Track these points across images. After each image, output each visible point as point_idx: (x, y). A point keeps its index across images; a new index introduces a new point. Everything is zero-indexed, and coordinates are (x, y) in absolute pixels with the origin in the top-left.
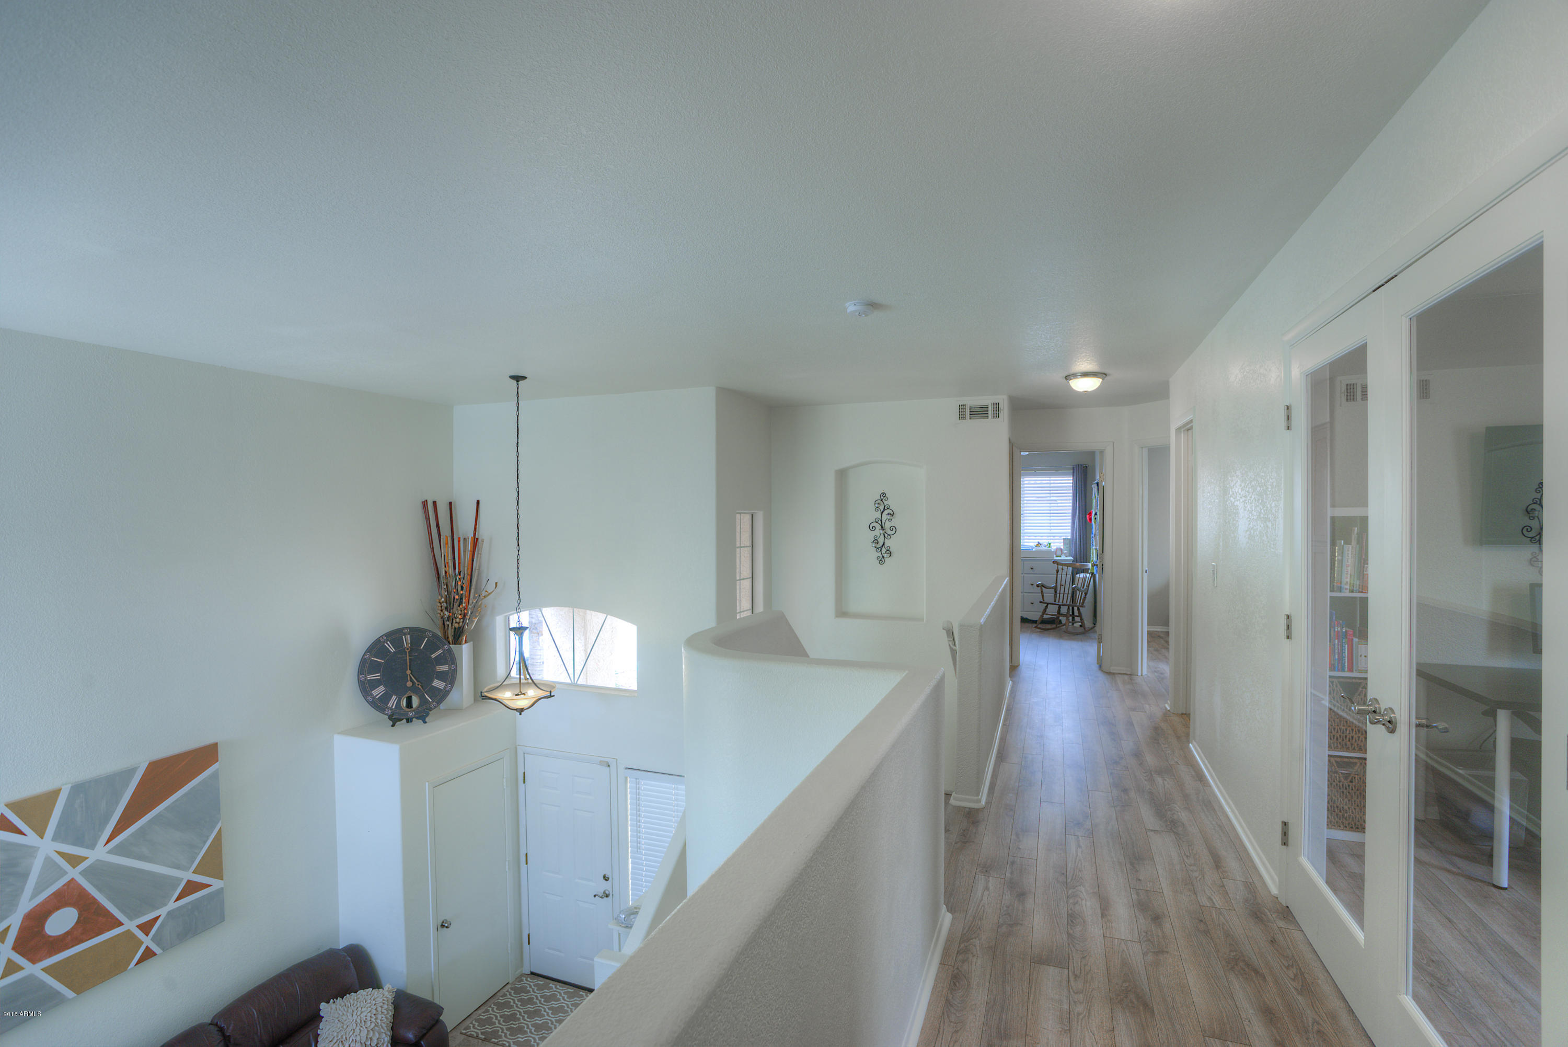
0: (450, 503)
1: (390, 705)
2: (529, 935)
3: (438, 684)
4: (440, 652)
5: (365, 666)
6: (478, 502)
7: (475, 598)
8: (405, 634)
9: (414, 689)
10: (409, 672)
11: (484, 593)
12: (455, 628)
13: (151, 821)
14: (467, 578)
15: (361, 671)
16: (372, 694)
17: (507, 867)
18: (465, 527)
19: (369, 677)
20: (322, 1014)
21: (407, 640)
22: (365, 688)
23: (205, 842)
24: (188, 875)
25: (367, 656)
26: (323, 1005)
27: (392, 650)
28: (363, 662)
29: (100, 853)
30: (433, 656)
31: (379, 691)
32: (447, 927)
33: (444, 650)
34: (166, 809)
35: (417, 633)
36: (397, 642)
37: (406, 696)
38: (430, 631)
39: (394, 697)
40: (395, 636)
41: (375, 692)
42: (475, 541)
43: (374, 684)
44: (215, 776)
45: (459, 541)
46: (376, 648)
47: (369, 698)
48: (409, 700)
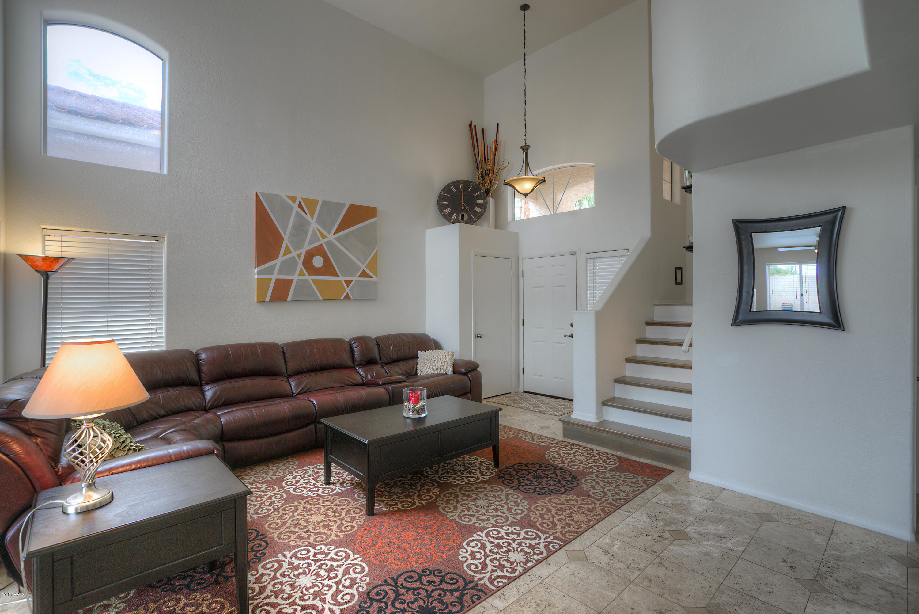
0: (483, 129)
1: (453, 218)
2: (523, 368)
3: (477, 209)
4: (479, 193)
5: (441, 198)
6: (498, 124)
7: (497, 169)
8: (461, 183)
9: (465, 210)
10: (463, 202)
11: (502, 168)
12: (486, 189)
13: (350, 232)
14: (492, 163)
15: (439, 200)
16: (444, 212)
17: (512, 323)
18: (490, 140)
19: (443, 203)
20: (419, 356)
21: (462, 186)
22: (441, 208)
23: (370, 254)
24: (363, 267)
25: (442, 193)
26: (419, 352)
27: (455, 191)
28: (440, 195)
29: (331, 237)
30: (475, 195)
31: (448, 210)
32: (480, 337)
33: (481, 193)
34: (356, 229)
35: (467, 183)
36: (457, 187)
37: (461, 214)
38: (474, 183)
39: (455, 214)
40: (456, 184)
41: (446, 211)
42: (496, 146)
43: (446, 207)
44: (375, 223)
45: (488, 147)
46: (447, 189)
47: (443, 213)
48: (463, 216)
